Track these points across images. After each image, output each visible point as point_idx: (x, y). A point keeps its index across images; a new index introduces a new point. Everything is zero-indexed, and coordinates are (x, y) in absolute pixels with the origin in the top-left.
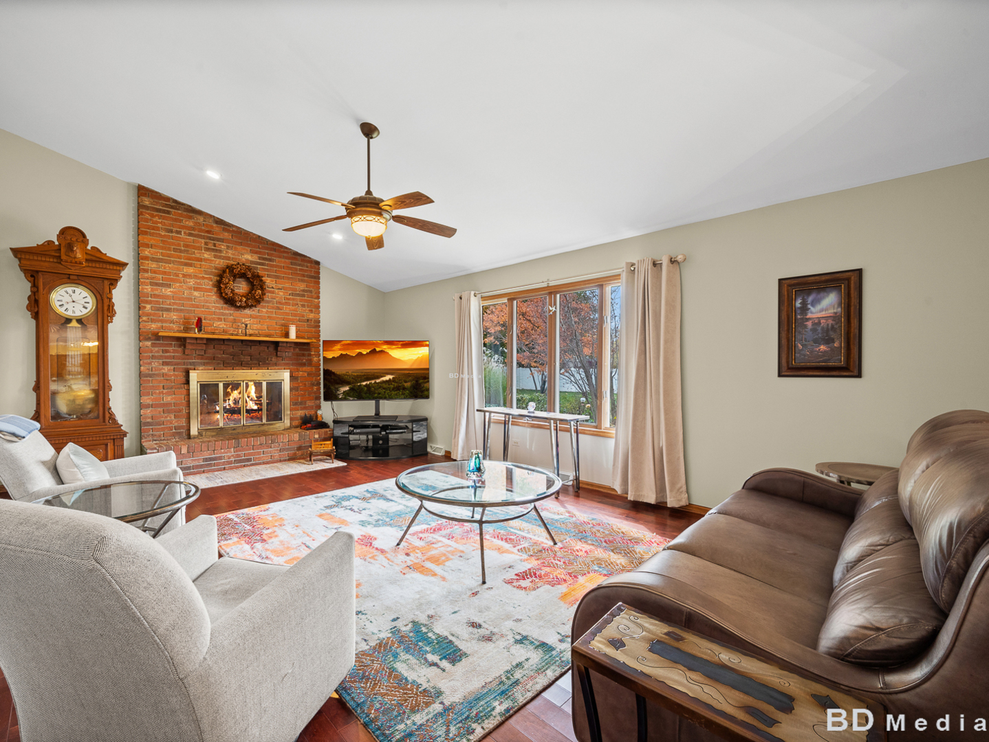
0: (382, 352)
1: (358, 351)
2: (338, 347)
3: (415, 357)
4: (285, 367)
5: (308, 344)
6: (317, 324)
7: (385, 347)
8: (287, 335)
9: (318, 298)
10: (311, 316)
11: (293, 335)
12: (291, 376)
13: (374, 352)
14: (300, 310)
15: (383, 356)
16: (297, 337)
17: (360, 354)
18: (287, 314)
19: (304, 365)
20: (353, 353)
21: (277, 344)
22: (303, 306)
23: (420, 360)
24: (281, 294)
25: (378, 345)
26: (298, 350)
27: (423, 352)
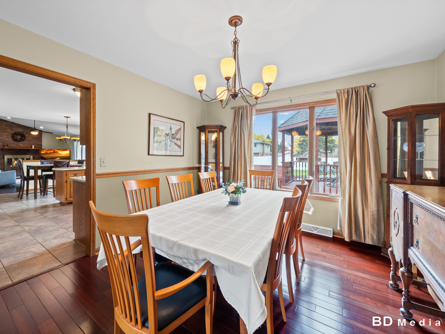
0: (57, 152)
1: (50, 152)
2: (45, 150)
3: (65, 153)
4: (31, 155)
5: (38, 150)
6: (41, 145)
7: (57, 151)
8: (32, 148)
9: (41, 139)
10: (39, 143)
11: (33, 147)
12: (33, 157)
13: (54, 152)
14: (36, 142)
15: (57, 153)
16: (34, 148)
17: (51, 152)
18: (32, 143)
19: (37, 154)
20: (49, 152)
21: (29, 150)
22: (37, 141)
23: (67, 154)
24: (30, 138)
25: (55, 150)
26: (35, 151)
27: (68, 152)
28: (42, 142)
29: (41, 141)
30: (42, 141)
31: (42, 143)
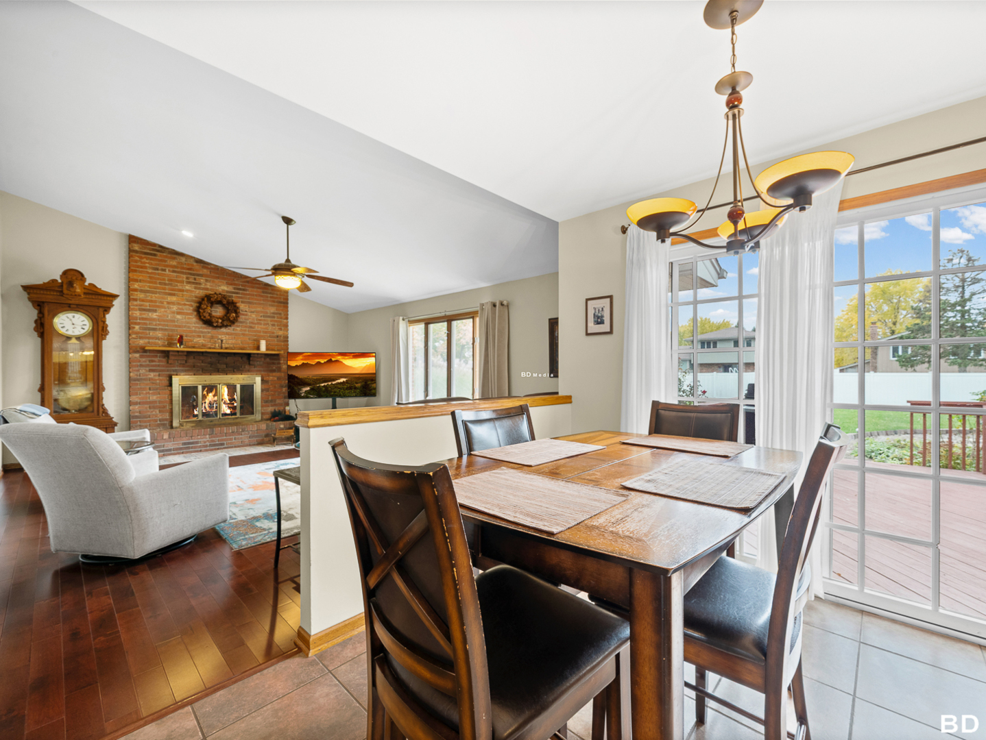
0: (337, 361)
1: (317, 360)
2: (301, 357)
3: (364, 365)
4: (258, 372)
5: (277, 354)
6: (286, 339)
7: (339, 358)
8: (258, 348)
9: (287, 318)
10: (281, 333)
11: (263, 348)
12: (262, 380)
13: (330, 361)
15: (337, 364)
16: (267, 349)
17: (319, 363)
18: (260, 332)
19: (274, 371)
20: (313, 362)
21: (249, 355)
22: (273, 325)
23: (368, 367)
24: (254, 316)
25: (333, 356)
26: (268, 360)
27: (370, 361)
28: (287, 330)
29: (286, 326)
30: (289, 328)
31: (289, 332)
